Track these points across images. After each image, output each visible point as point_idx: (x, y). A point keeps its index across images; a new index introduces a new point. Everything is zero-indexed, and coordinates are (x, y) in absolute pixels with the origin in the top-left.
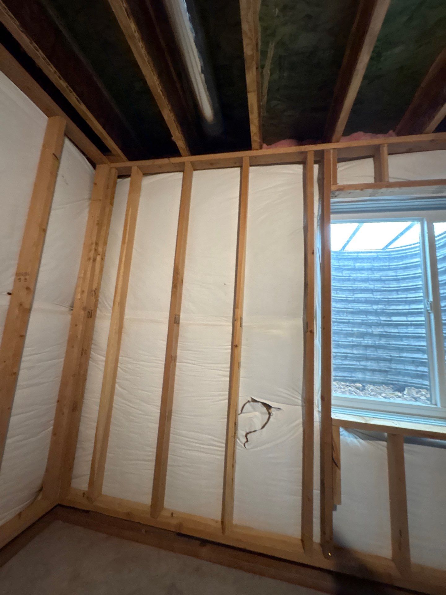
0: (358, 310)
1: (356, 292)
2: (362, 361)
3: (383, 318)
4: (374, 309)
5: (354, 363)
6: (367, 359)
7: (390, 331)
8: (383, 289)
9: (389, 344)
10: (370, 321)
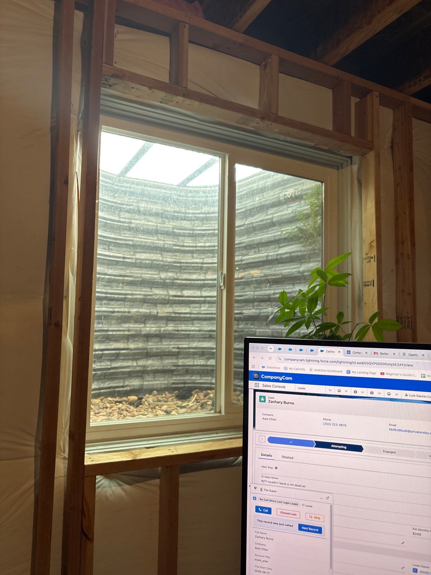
0: (140, 279)
1: (138, 250)
2: (141, 358)
3: (172, 293)
4: (161, 279)
5: (129, 363)
6: (148, 355)
7: (180, 311)
8: (175, 247)
9: (178, 331)
10: (154, 297)
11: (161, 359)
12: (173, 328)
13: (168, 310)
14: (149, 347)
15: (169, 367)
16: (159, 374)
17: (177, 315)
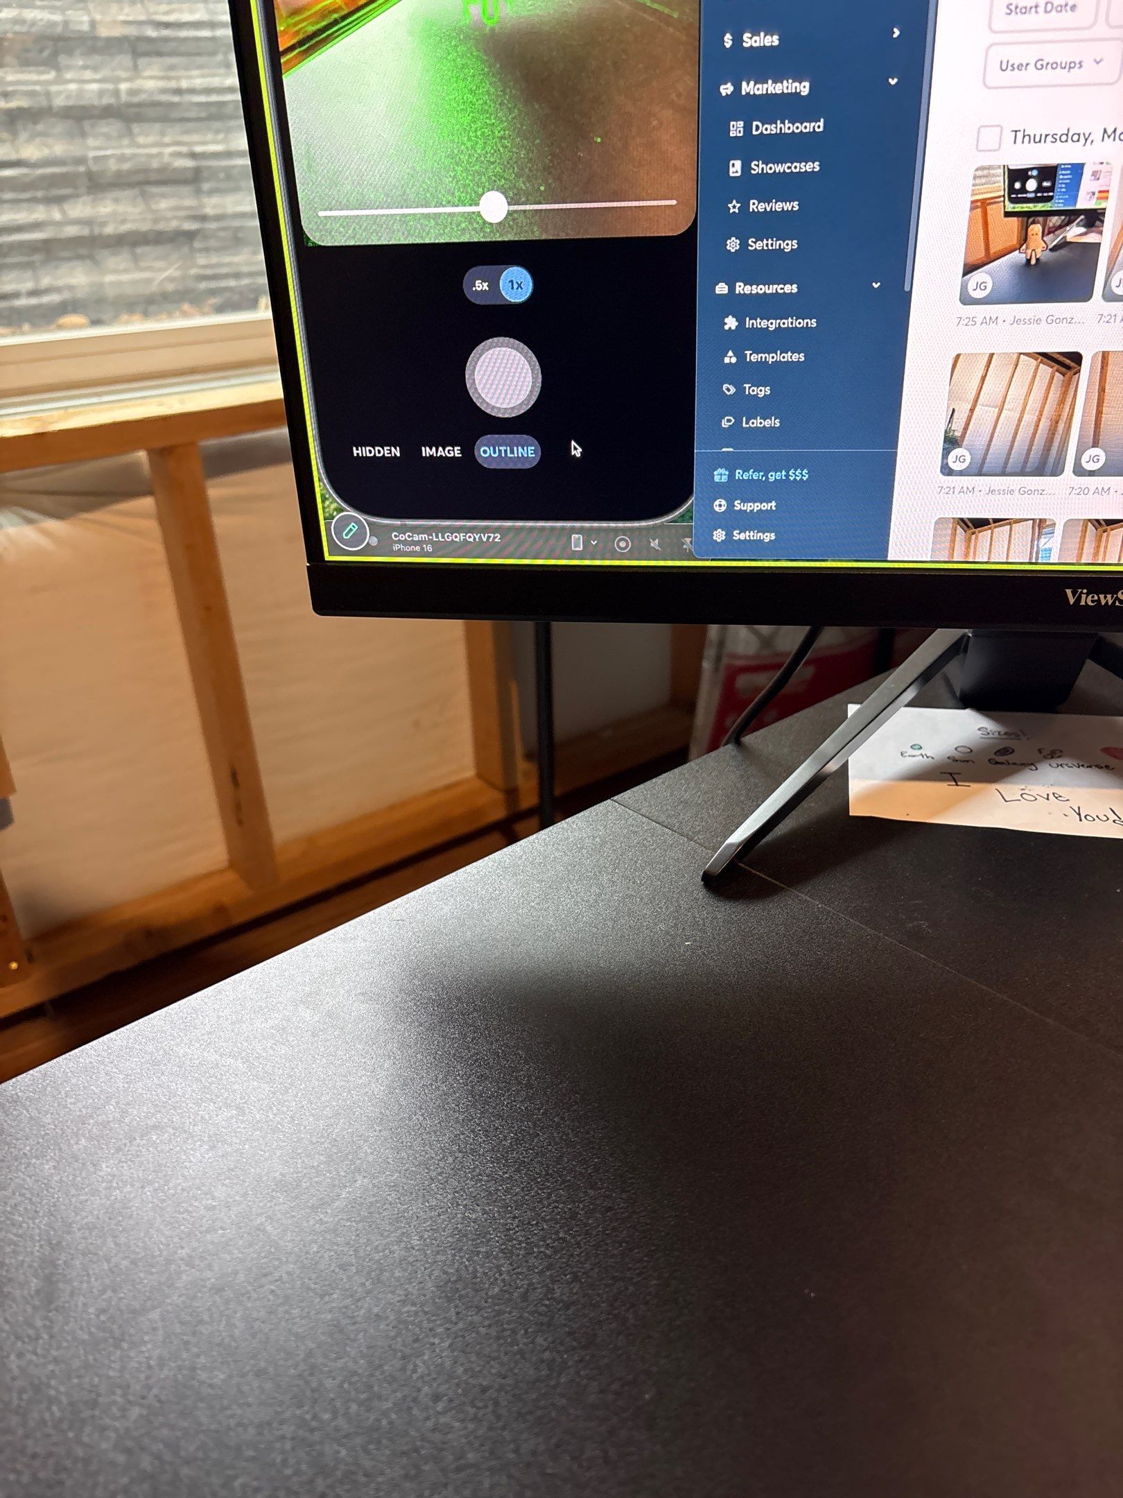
11: (144, 195)
12: (161, 84)
13: (127, 15)
14: (91, 154)
15: (174, 224)
16: (147, 249)
17: (166, 33)
